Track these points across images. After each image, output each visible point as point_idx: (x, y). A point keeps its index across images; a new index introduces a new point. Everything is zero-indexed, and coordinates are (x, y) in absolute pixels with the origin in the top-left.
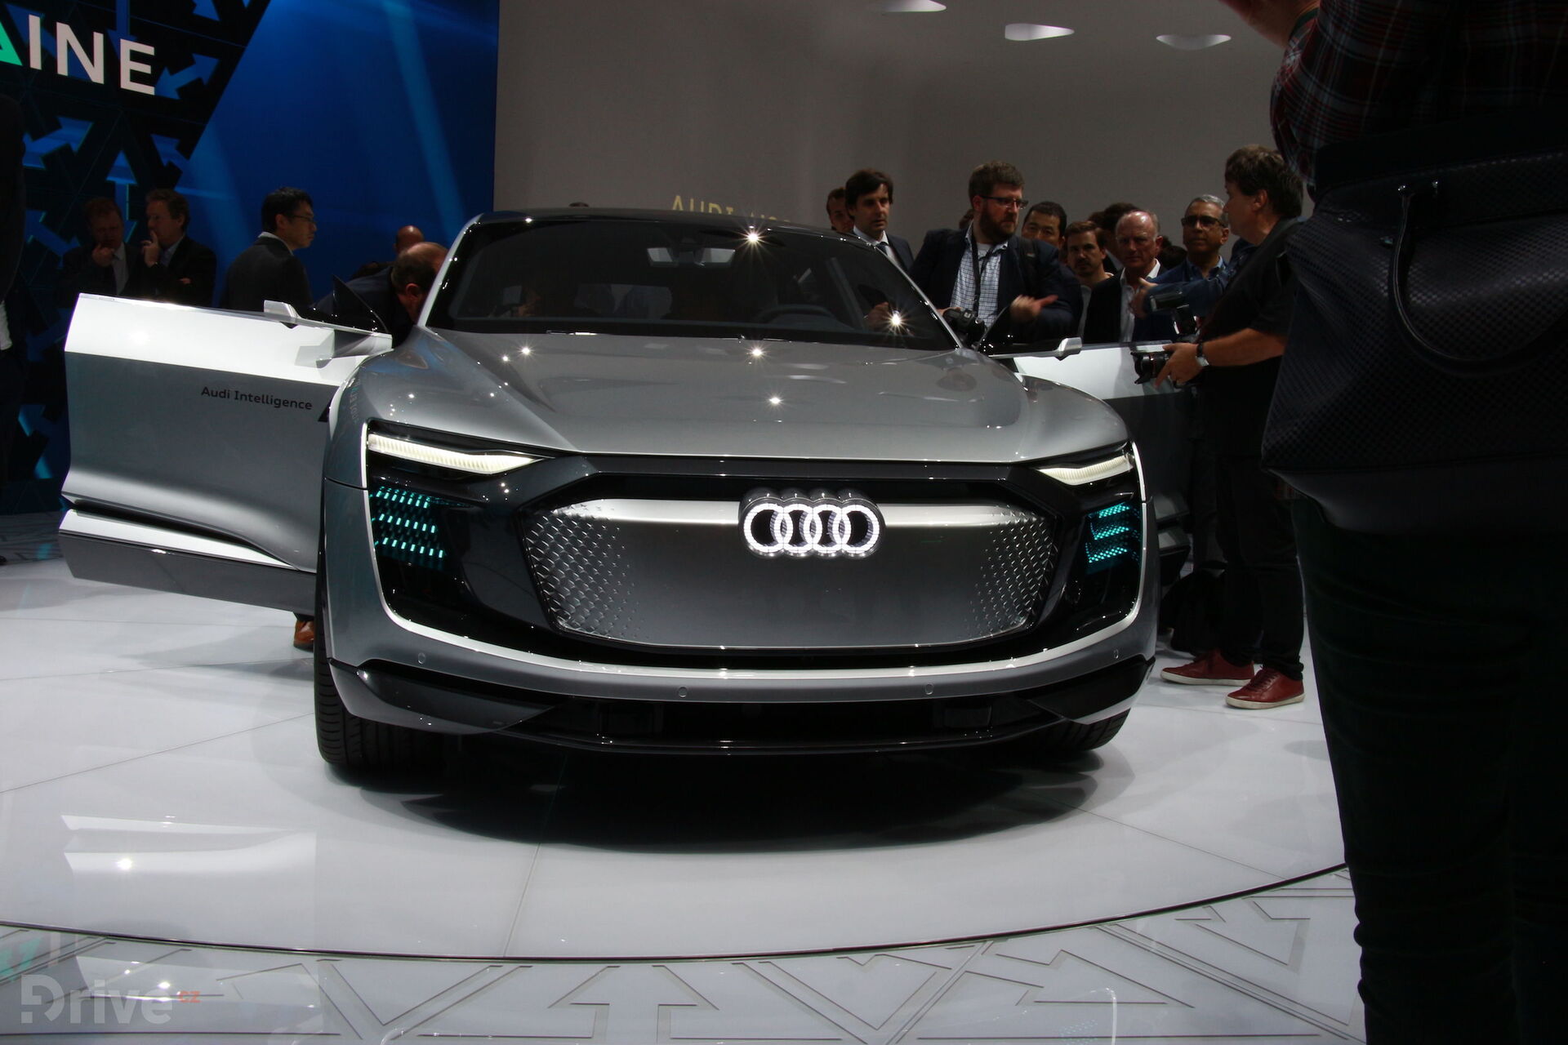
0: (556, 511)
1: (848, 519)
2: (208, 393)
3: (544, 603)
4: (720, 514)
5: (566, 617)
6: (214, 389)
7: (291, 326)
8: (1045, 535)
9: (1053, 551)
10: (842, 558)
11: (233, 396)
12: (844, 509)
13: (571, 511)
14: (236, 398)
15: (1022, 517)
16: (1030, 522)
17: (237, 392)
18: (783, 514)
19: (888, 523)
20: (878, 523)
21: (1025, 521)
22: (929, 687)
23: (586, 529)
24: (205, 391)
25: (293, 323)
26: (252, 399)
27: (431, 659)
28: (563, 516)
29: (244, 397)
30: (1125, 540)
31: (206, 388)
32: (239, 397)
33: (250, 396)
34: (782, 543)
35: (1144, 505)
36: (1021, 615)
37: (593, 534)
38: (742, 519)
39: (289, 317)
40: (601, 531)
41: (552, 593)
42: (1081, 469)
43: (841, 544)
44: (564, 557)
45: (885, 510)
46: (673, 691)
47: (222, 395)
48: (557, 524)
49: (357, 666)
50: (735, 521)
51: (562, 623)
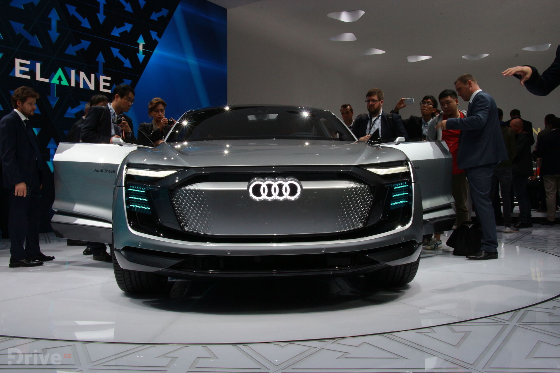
0: (183, 188)
1: (288, 186)
2: (96, 171)
3: (180, 222)
4: (240, 186)
5: (187, 226)
6: (98, 170)
7: (121, 145)
8: (368, 192)
9: (372, 198)
10: (286, 201)
11: (104, 171)
12: (287, 182)
13: (188, 188)
14: (105, 172)
15: (358, 185)
16: (361, 187)
17: (105, 170)
18: (264, 185)
19: (304, 188)
20: (300, 187)
21: (359, 186)
22: (323, 249)
23: (193, 193)
24: (96, 170)
25: (122, 144)
26: (110, 172)
27: (143, 244)
28: (185, 190)
29: (107, 172)
30: (406, 197)
31: (96, 169)
32: (106, 172)
33: (109, 171)
34: (264, 196)
35: (413, 184)
36: (360, 222)
37: (195, 195)
38: (248, 187)
39: (121, 143)
40: (198, 194)
41: (183, 218)
42: (384, 170)
43: (286, 196)
44: (186, 204)
45: (303, 183)
46: (225, 251)
47: (101, 171)
48: (183, 192)
49: (121, 249)
50: (246, 189)
51: (186, 229)
